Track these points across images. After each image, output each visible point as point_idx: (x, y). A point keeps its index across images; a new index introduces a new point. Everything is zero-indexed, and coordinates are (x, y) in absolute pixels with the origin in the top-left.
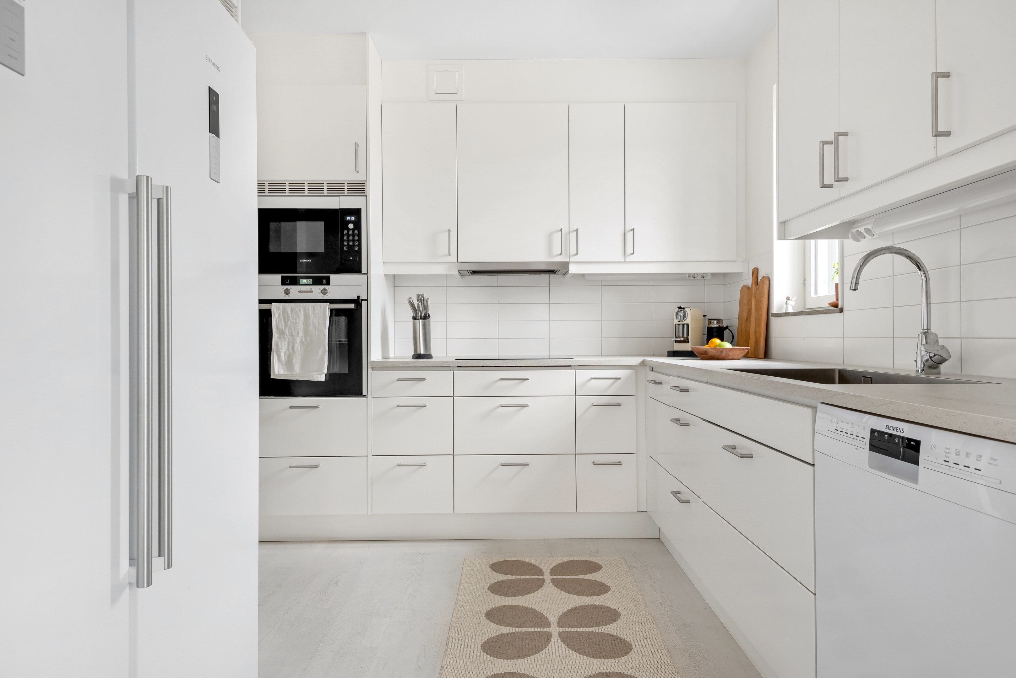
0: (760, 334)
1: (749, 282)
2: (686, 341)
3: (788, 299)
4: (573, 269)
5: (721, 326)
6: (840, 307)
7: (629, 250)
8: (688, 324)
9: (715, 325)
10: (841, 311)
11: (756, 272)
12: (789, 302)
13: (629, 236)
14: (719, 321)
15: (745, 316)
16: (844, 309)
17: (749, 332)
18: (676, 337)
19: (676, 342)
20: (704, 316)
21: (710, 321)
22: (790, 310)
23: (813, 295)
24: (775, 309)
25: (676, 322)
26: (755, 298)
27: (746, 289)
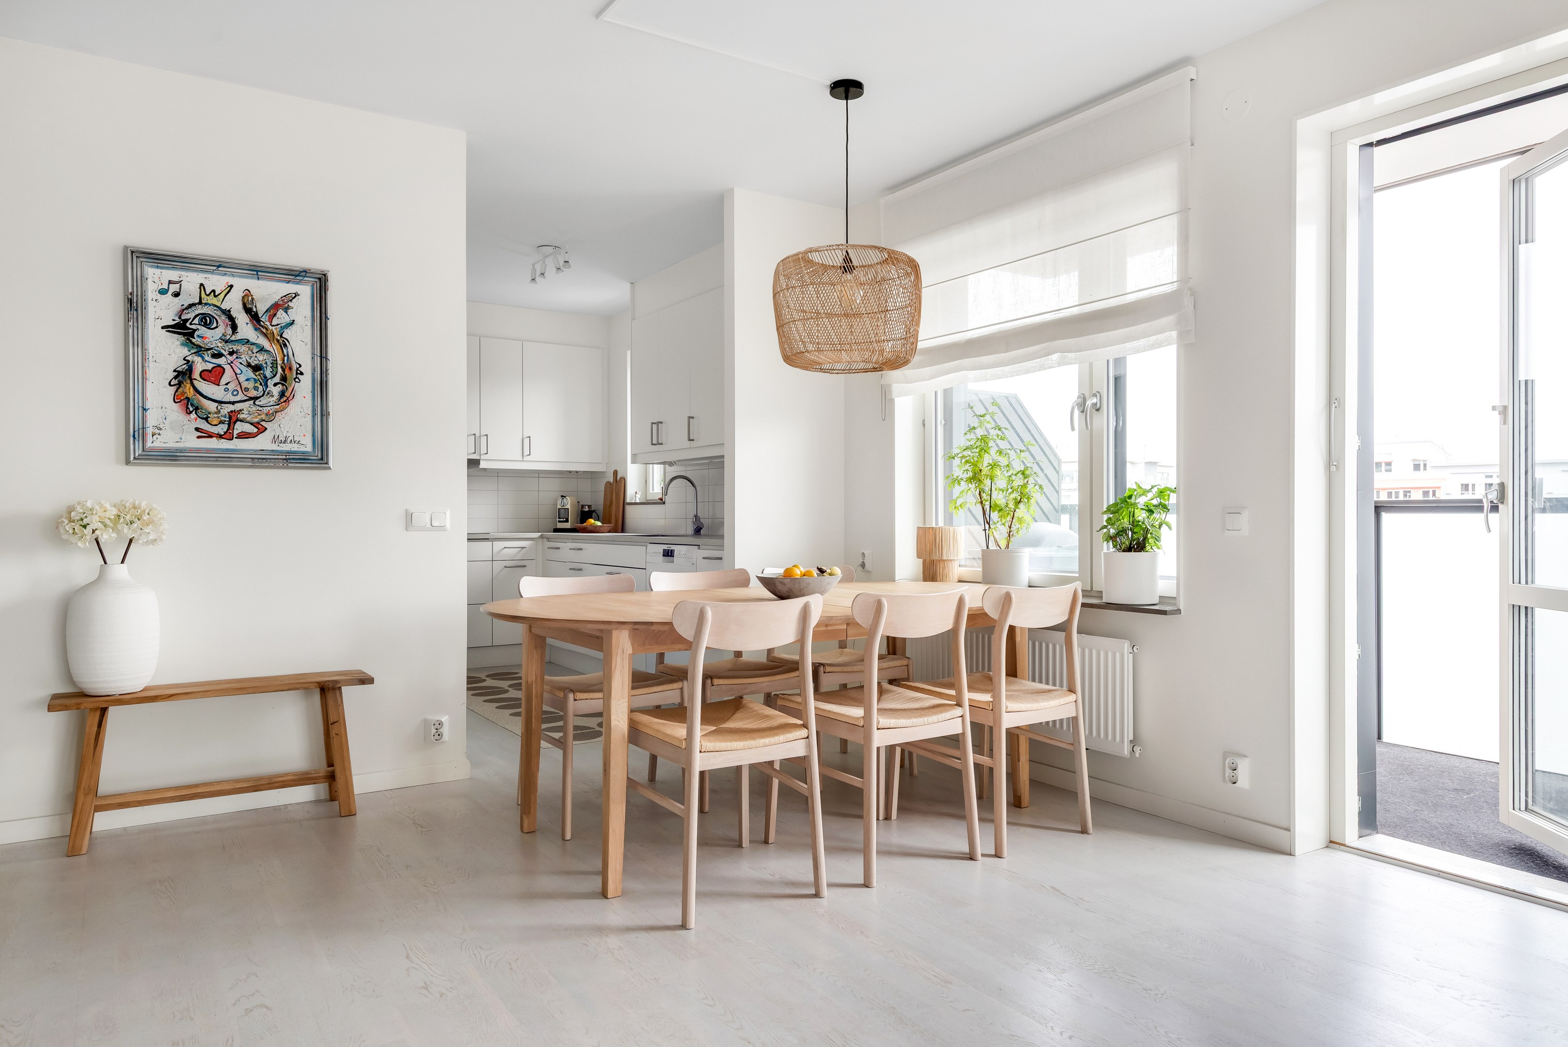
0: (619, 515)
1: (611, 480)
2: (567, 521)
3: (636, 493)
4: (483, 465)
5: (591, 510)
6: (663, 501)
7: (526, 452)
8: (568, 509)
9: (586, 509)
10: (664, 503)
11: (615, 473)
12: (637, 495)
13: (526, 441)
14: (589, 506)
15: (608, 503)
16: (666, 502)
17: (611, 514)
18: (559, 518)
19: (559, 522)
20: (578, 502)
21: (583, 506)
22: (638, 501)
23: (651, 491)
24: (628, 500)
25: (559, 507)
26: (615, 491)
27: (608, 483)
